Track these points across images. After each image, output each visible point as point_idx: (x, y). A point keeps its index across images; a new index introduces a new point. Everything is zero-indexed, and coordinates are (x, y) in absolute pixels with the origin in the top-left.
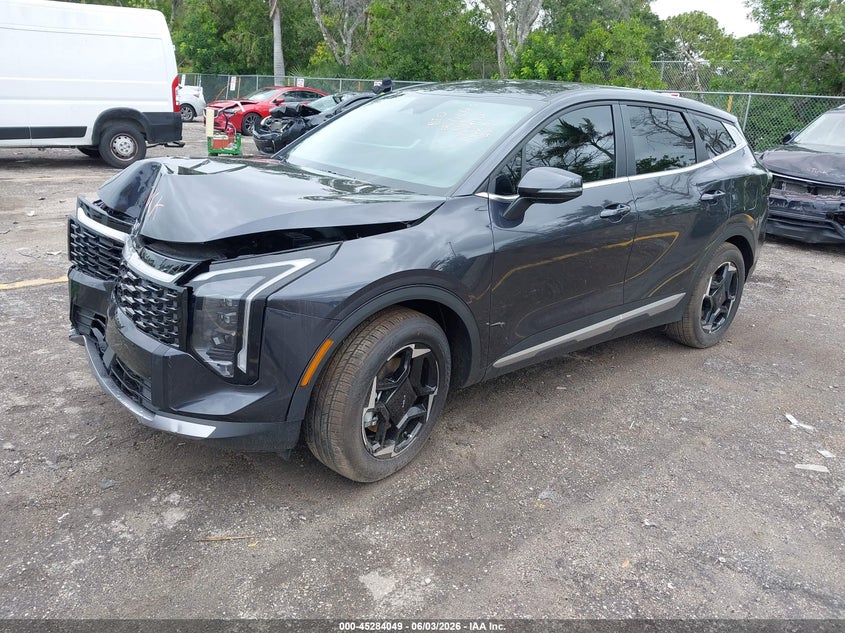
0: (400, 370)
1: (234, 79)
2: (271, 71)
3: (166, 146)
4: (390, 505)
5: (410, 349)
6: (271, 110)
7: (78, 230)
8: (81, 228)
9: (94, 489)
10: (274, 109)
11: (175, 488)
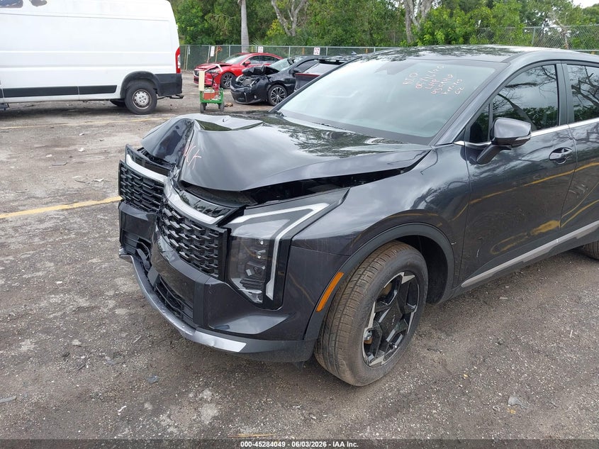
0: (391, 294)
1: (213, 48)
2: (239, 42)
3: (171, 98)
4: (384, 406)
5: (400, 277)
6: (243, 71)
7: (127, 172)
8: (129, 171)
9: (144, 384)
10: (245, 69)
11: (206, 385)
